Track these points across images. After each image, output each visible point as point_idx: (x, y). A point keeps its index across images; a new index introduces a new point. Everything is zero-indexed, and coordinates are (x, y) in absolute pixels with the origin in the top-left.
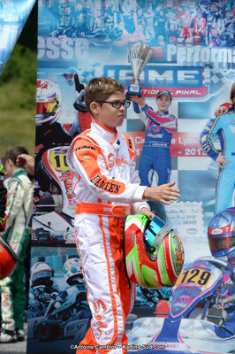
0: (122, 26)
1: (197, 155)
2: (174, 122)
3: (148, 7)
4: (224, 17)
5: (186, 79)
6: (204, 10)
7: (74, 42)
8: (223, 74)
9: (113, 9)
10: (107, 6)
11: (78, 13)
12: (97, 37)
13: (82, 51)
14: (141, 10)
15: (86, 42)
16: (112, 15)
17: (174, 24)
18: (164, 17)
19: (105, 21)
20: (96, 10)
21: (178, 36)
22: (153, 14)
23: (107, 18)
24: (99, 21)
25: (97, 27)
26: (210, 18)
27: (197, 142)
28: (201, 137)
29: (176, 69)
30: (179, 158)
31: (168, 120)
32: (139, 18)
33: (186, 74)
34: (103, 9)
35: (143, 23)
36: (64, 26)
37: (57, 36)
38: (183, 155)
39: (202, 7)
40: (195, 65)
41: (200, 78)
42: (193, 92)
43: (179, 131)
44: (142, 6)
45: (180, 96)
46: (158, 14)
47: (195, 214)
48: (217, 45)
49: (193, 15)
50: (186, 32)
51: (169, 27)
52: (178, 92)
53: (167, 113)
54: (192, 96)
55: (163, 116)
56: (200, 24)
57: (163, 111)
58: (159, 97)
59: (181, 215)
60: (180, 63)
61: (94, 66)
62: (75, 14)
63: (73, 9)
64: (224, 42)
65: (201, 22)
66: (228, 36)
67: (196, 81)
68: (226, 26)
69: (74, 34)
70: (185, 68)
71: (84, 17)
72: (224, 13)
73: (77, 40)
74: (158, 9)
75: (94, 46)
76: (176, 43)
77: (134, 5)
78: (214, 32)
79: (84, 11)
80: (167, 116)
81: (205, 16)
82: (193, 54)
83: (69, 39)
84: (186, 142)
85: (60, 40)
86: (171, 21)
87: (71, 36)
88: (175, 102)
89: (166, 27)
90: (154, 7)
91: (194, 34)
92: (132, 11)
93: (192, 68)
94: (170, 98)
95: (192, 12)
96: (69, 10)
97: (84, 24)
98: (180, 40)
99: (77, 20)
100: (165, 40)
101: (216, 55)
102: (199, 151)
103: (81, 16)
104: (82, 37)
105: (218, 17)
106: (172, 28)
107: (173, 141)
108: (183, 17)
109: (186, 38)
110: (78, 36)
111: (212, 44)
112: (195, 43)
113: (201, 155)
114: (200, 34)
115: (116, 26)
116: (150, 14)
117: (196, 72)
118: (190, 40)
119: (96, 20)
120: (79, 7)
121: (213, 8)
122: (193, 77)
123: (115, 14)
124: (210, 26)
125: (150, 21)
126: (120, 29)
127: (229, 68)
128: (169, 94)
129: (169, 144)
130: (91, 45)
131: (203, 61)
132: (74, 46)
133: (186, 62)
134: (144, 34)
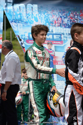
0: (33, 19)
1: (62, 64)
2: (54, 53)
3: (42, 13)
4: (67, 18)
5: (57, 38)
6: (61, 15)
7: (17, 25)
8: (67, 37)
9: (30, 14)
10: (28, 13)
11: (18, 15)
12: (25, 23)
13: (20, 28)
14: (39, 14)
15: (21, 25)
16: (30, 16)
17: (51, 20)
18: (48, 17)
19: (28, 18)
20: (24, 14)
21: (53, 24)
22: (44, 16)
23: (28, 17)
24: (25, 18)
25: (25, 20)
26: (63, 18)
27: (62, 60)
28: (63, 58)
29: (53, 34)
30: (56, 65)
31: (52, 52)
32: (39, 17)
33: (56, 36)
34: (27, 14)
35: (41, 19)
36: (13, 19)
37: (11, 22)
38: (57, 64)
39: (60, 14)
40: (59, 33)
41: (61, 38)
42: (59, 42)
43: (55, 56)
44: (40, 13)
45: (55, 44)
46: (46, 16)
47: (63, 85)
48: (65, 27)
49: (57, 17)
50: (55, 22)
51: (50, 20)
52: (54, 42)
53: (51, 49)
54: (59, 44)
55: (50, 51)
56: (59, 20)
57: (50, 49)
58: (48, 44)
59: (58, 85)
60: (54, 33)
61: (25, 33)
62: (17, 15)
63: (16, 13)
64: (67, 26)
65: (60, 19)
66: (68, 24)
67: (60, 39)
68: (68, 21)
69: (17, 22)
70: (56, 34)
71: (20, 16)
72: (67, 16)
73: (18, 24)
74: (46, 14)
75: (24, 26)
76: (53, 26)
77: (37, 13)
78: (64, 23)
79: (20, 14)
80: (51, 50)
81: (61, 17)
82: (58, 30)
83: (15, 23)
84: (58, 60)
85: (12, 23)
86: (50, 18)
87: (16, 23)
88: (53, 46)
89: (49, 20)
90: (44, 14)
91: (58, 23)
92: (37, 15)
93: (58, 34)
94: (52, 44)
95: (57, 16)
96: (15, 14)
97: (20, 19)
98: (54, 25)
99: (18, 17)
100: (49, 25)
101: (65, 30)
102: (62, 63)
103: (19, 16)
104: (20, 23)
105: (65, 18)
106: (51, 21)
107: (54, 59)
108: (54, 17)
109: (55, 24)
110: (18, 22)
111: (63, 27)
112: (58, 26)
113: (63, 65)
114: (60, 23)
115: (31, 19)
116: (43, 16)
117: (59, 36)
118: (57, 25)
119: (24, 17)
120: (18, 13)
121: (63, 15)
122: (58, 37)
123: (31, 15)
124: (63, 21)
125: (43, 18)
126: (33, 20)
127: (69, 35)
128: (51, 43)
129: (53, 60)
130: (23, 26)
131: (61, 32)
132: (17, 26)
133: (56, 32)
134: (41, 22)
